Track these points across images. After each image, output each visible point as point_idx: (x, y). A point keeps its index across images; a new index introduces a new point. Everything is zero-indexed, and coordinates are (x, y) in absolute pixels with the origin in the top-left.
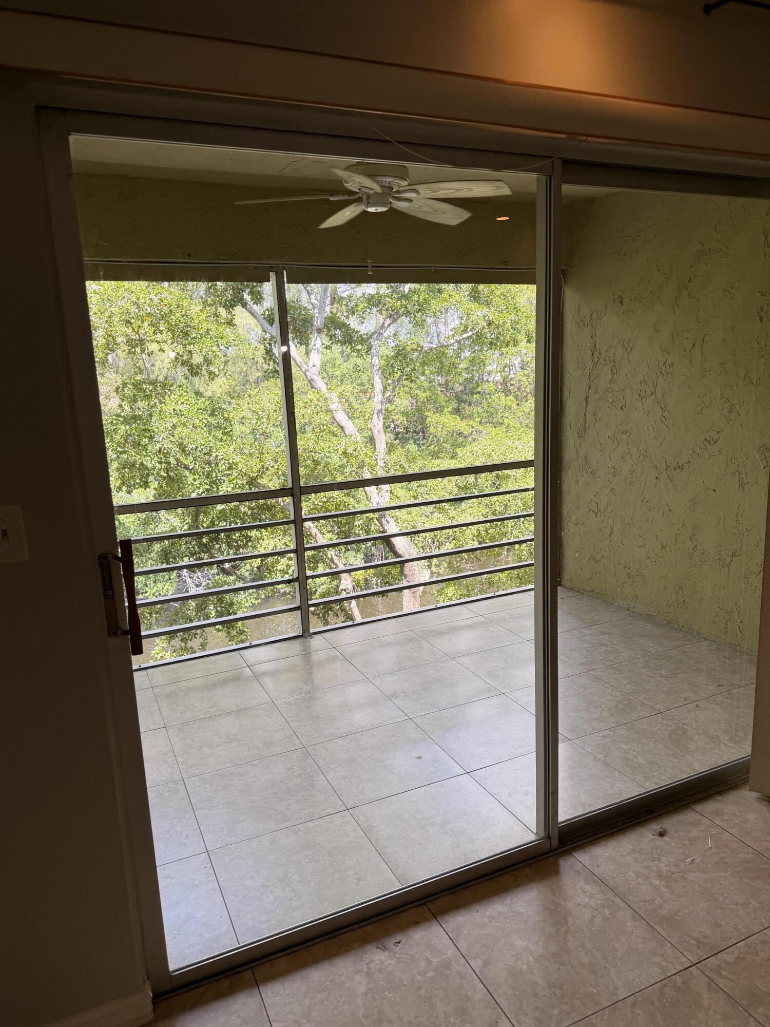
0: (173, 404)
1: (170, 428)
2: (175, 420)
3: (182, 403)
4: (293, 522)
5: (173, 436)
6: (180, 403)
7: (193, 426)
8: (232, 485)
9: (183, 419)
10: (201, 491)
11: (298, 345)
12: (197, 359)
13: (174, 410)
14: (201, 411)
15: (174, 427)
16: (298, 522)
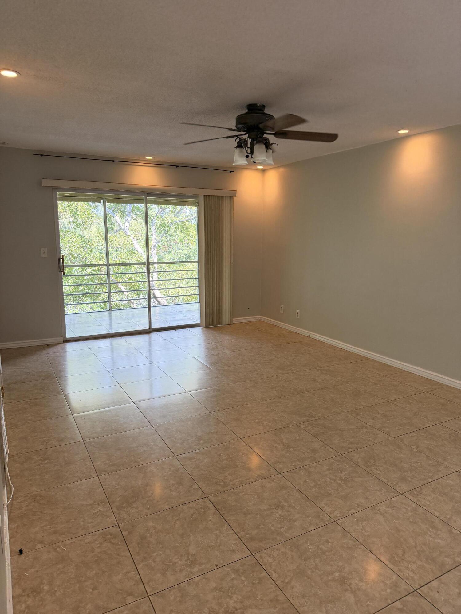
0: (70, 238)
1: (68, 247)
2: (70, 245)
3: (73, 238)
4: (107, 274)
5: (69, 250)
6: (72, 238)
7: (77, 247)
8: (91, 270)
9: (73, 244)
10: (79, 271)
11: (122, 218)
12: (80, 221)
13: (70, 241)
14: (80, 242)
15: (70, 247)
16: (108, 274)
